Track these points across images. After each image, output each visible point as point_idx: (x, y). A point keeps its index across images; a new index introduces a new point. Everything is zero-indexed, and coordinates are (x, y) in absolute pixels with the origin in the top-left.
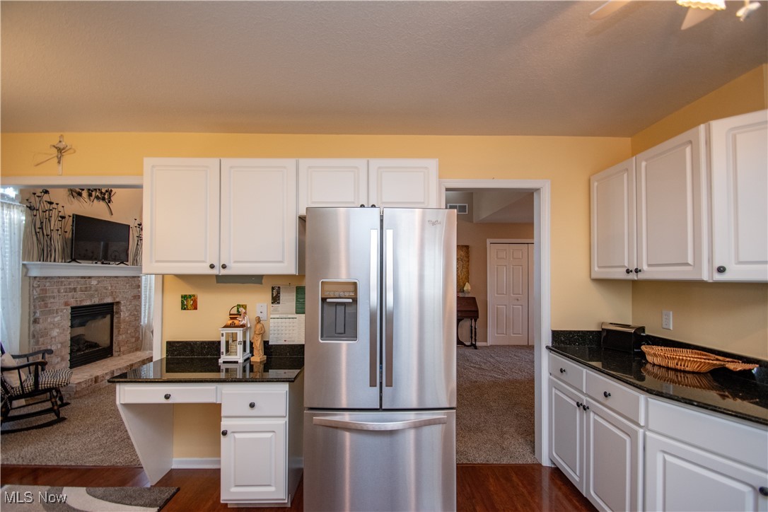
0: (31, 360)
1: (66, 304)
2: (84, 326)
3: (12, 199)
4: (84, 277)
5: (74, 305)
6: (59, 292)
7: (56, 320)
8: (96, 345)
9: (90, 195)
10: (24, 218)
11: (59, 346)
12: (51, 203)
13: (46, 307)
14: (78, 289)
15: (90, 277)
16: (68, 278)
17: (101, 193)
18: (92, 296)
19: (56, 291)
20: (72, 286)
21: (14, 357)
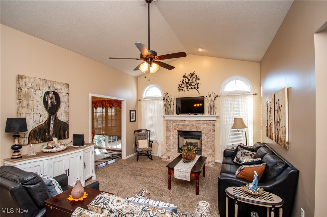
1: (175, 129)
4: (181, 120)
5: (178, 130)
6: (172, 125)
7: (172, 134)
9: (187, 88)
11: (173, 143)
12: (168, 96)
13: (168, 129)
14: (180, 125)
15: (185, 120)
16: (176, 120)
17: (193, 86)
18: (186, 128)
19: (171, 124)
20: (177, 123)
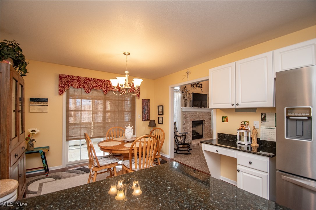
0: (183, 135)
1: (191, 120)
2: (195, 127)
3: (179, 90)
4: (195, 112)
5: (193, 120)
6: (189, 116)
7: (189, 124)
8: (199, 134)
9: (196, 86)
10: (181, 95)
11: (189, 132)
12: (187, 90)
13: (186, 120)
14: (194, 116)
15: (197, 112)
16: (191, 112)
17: (199, 85)
18: (197, 118)
20: (192, 115)
21: (180, 133)
